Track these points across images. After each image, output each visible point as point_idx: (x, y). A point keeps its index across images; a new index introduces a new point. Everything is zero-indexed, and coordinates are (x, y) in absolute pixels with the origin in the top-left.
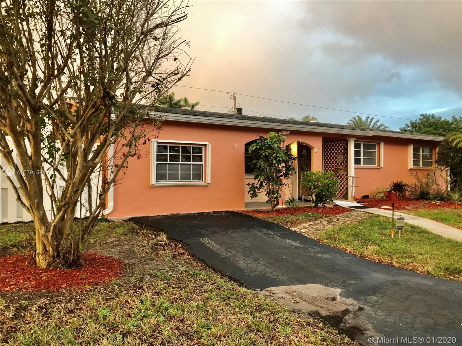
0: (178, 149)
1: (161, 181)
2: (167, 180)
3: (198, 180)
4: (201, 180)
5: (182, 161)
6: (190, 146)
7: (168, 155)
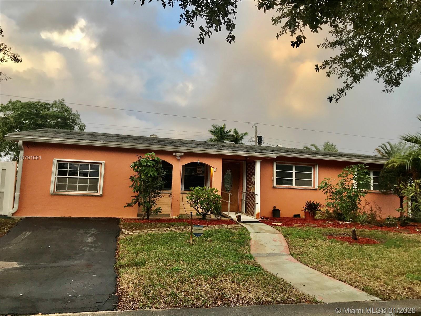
0: (77, 166)
1: (61, 191)
2: (66, 190)
3: (93, 192)
4: (97, 192)
5: (79, 176)
6: (88, 164)
7: (68, 171)
